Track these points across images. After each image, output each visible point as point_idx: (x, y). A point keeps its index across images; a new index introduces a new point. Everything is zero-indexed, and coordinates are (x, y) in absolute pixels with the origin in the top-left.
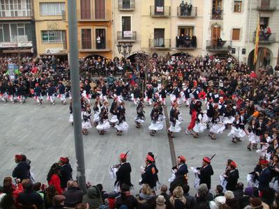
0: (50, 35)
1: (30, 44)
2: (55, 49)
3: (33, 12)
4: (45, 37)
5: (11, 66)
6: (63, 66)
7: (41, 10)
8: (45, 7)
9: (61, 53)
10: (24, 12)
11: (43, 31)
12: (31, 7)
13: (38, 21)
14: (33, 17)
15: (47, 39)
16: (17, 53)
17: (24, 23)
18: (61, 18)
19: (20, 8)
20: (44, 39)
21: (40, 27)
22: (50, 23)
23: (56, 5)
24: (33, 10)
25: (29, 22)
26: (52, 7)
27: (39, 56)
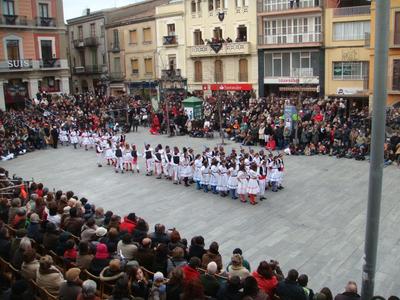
0: (344, 69)
1: (316, 81)
2: (351, 88)
3: (324, 36)
4: (338, 71)
5: (288, 108)
6: (362, 113)
7: (334, 33)
8: (341, 29)
9: (360, 95)
10: (311, 36)
11: (335, 63)
12: (321, 30)
13: (329, 48)
14: (323, 43)
15: (340, 73)
16: (297, 93)
17: (310, 51)
18: (363, 43)
19: (306, 30)
20: (335, 73)
21: (331, 57)
22: (346, 50)
23: (356, 24)
24: (323, 32)
25: (317, 50)
26: (351, 27)
27: (326, 98)
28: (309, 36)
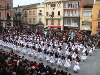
1: (77, 26)
2: (86, 28)
3: (80, 15)
4: (83, 24)
7: (83, 14)
8: (84, 13)
10: (77, 15)
11: (82, 22)
12: (79, 13)
13: (81, 18)
14: (80, 17)
15: (84, 24)
17: (76, 18)
18: (90, 17)
19: (75, 13)
20: (82, 24)
22: (85, 19)
24: (80, 14)
25: (78, 18)
26: (87, 13)
27: (80, 30)
28: (76, 15)
